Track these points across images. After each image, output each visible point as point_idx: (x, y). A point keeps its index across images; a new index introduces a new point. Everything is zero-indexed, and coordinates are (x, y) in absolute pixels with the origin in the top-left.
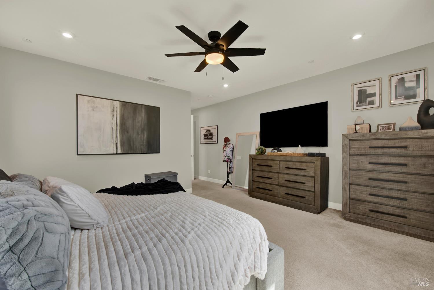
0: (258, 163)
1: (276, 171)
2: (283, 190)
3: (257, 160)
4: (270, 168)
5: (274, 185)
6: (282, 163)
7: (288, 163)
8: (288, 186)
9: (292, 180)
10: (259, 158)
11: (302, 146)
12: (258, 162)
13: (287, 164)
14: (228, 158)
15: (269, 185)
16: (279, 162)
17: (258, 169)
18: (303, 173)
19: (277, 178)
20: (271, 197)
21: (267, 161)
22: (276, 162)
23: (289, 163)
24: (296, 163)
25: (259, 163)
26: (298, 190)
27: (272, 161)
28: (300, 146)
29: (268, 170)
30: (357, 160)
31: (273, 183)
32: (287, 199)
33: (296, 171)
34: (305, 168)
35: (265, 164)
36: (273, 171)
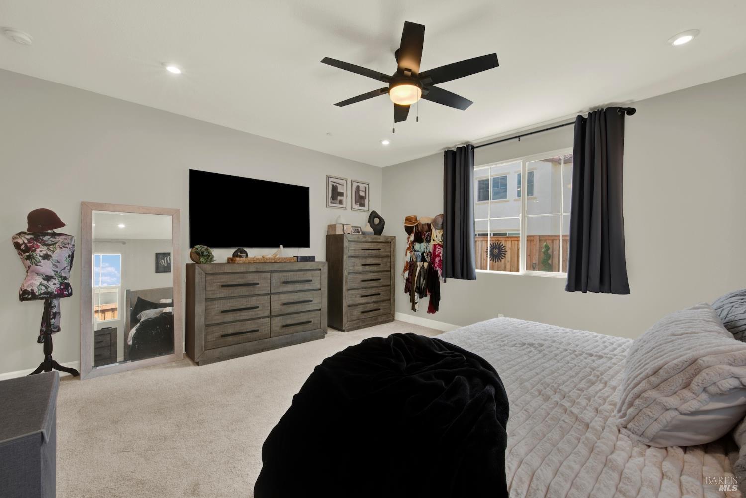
0: (221, 282)
1: (263, 292)
2: (278, 322)
3: (219, 277)
4: (252, 289)
5: (259, 318)
6: (275, 275)
7: (285, 274)
8: (286, 312)
9: (292, 301)
10: (226, 271)
11: (284, 246)
12: (222, 280)
13: (284, 276)
14: (61, 284)
15: (249, 322)
16: (269, 274)
17: (222, 295)
18: (307, 286)
19: (266, 305)
20: (256, 342)
21: (245, 275)
22: (264, 275)
23: (288, 275)
24: (299, 273)
25: (224, 282)
26: (302, 314)
27: (258, 274)
28: (281, 246)
29: (247, 293)
30: (353, 263)
31: (259, 316)
32: (285, 335)
33: (297, 285)
34: (310, 279)
35: (241, 281)
36: (259, 292)
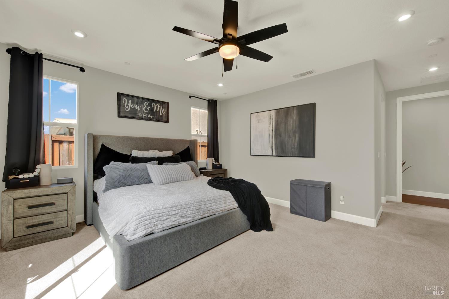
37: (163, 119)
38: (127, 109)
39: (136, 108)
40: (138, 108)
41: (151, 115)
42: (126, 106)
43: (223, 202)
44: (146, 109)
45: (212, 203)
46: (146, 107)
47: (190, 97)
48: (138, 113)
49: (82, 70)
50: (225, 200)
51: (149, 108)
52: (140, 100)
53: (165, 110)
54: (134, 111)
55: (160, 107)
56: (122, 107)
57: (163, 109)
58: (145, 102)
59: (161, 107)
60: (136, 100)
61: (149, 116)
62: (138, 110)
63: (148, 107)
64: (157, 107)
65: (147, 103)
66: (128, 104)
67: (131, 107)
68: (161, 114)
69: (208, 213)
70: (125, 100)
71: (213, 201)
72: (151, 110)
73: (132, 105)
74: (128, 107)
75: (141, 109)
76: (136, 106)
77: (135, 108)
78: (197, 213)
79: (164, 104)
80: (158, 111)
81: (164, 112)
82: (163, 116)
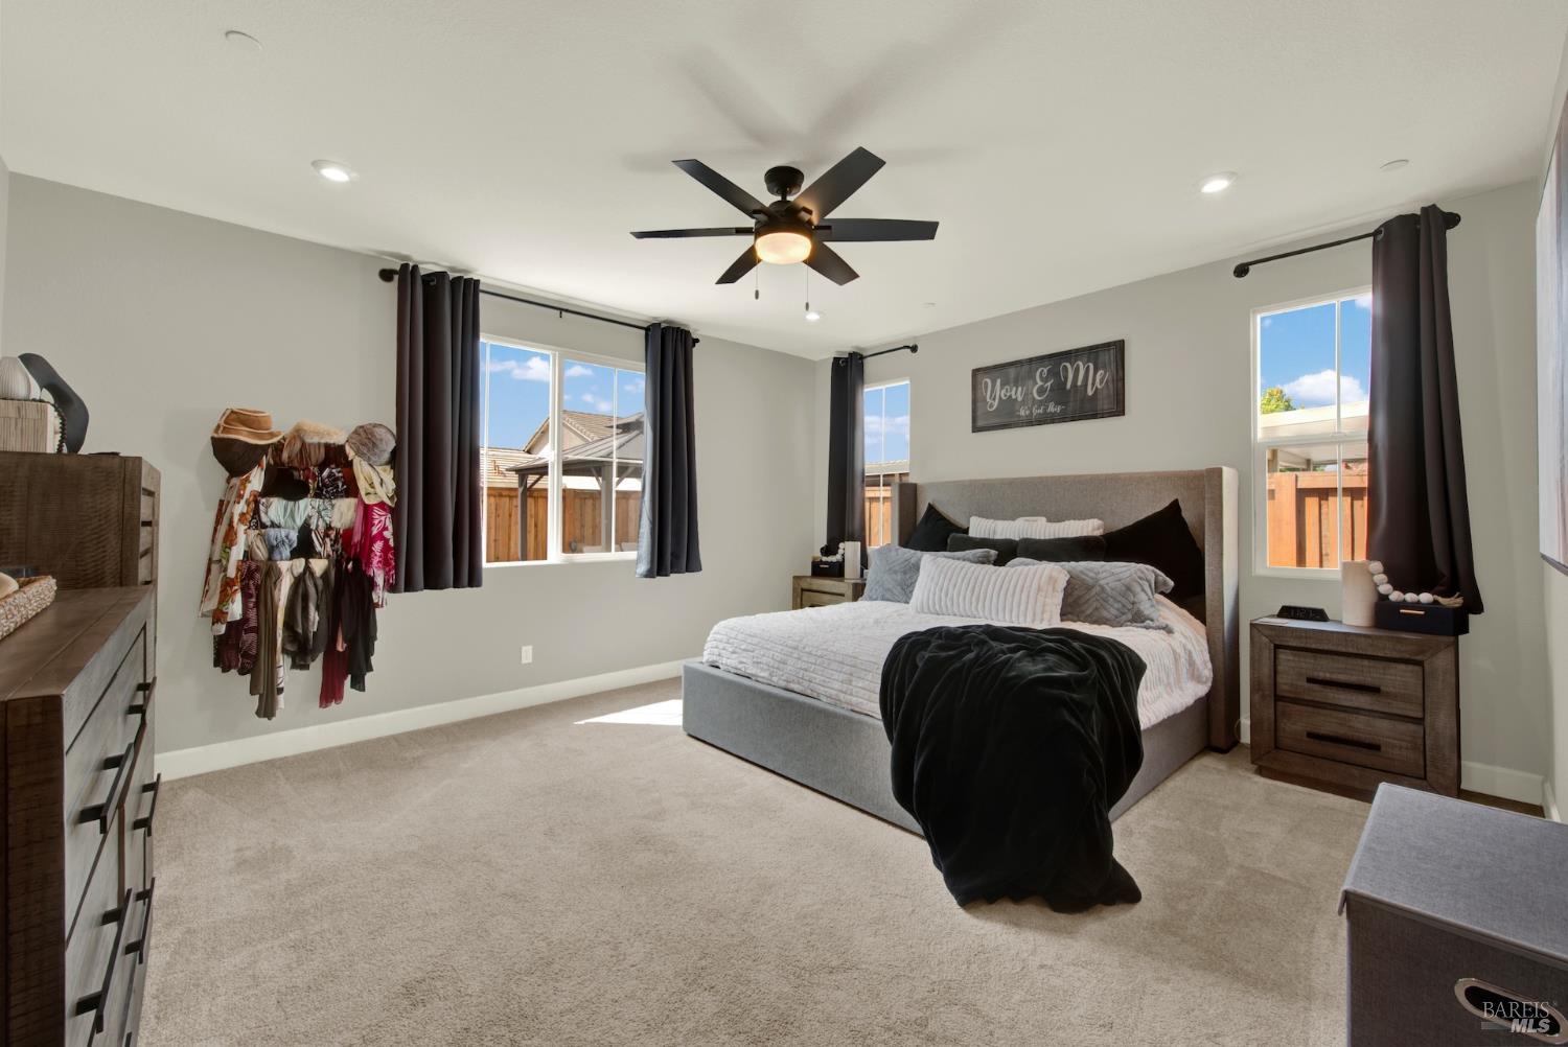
37: (1099, 407)
38: (991, 406)
39: (1014, 397)
40: (1018, 394)
41: (1057, 404)
42: (988, 400)
43: (842, 677)
44: (1041, 391)
45: (815, 664)
46: (1040, 383)
47: (1242, 271)
48: (1017, 408)
49: (914, 349)
50: (851, 674)
51: (1049, 384)
52: (1026, 368)
53: (1105, 373)
54: (1009, 404)
55: (1088, 366)
56: (979, 404)
57: (1101, 372)
58: (1037, 369)
59: (1091, 366)
60: (1012, 372)
61: (1052, 408)
62: (1020, 399)
63: (1046, 382)
64: (1077, 371)
65: (1045, 371)
66: (992, 391)
67: (1000, 398)
68: (1090, 392)
69: (799, 683)
70: (986, 383)
71: (819, 661)
72: (1056, 388)
73: (1003, 391)
74: (994, 399)
75: (1027, 395)
76: (1014, 389)
77: (1010, 396)
78: (778, 668)
79: (1101, 354)
80: (1079, 383)
81: (1101, 383)
82: (1100, 397)
